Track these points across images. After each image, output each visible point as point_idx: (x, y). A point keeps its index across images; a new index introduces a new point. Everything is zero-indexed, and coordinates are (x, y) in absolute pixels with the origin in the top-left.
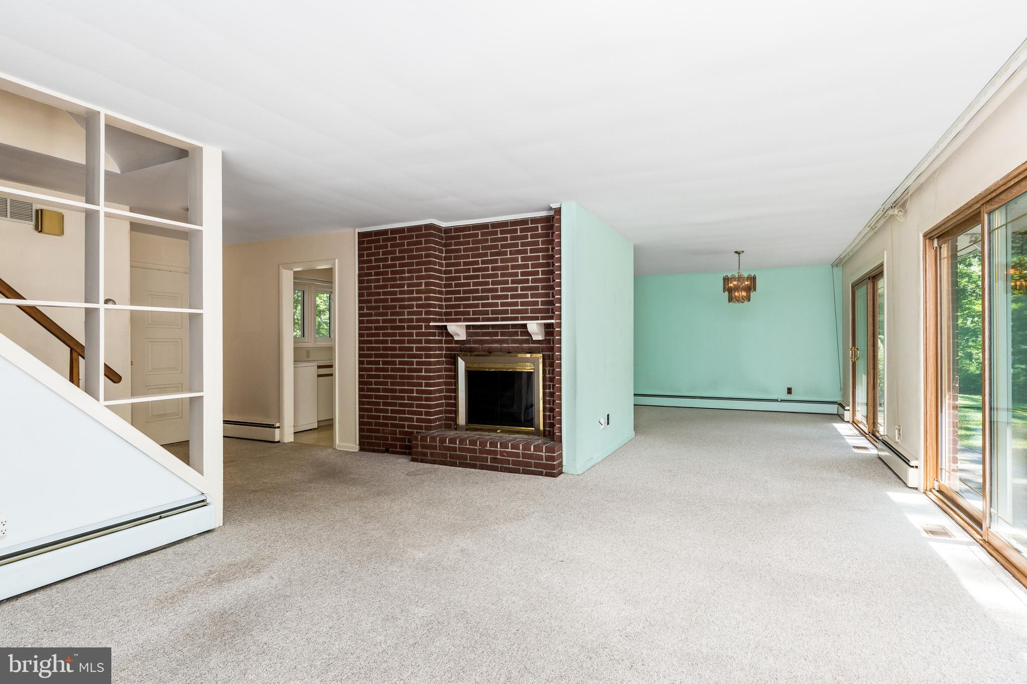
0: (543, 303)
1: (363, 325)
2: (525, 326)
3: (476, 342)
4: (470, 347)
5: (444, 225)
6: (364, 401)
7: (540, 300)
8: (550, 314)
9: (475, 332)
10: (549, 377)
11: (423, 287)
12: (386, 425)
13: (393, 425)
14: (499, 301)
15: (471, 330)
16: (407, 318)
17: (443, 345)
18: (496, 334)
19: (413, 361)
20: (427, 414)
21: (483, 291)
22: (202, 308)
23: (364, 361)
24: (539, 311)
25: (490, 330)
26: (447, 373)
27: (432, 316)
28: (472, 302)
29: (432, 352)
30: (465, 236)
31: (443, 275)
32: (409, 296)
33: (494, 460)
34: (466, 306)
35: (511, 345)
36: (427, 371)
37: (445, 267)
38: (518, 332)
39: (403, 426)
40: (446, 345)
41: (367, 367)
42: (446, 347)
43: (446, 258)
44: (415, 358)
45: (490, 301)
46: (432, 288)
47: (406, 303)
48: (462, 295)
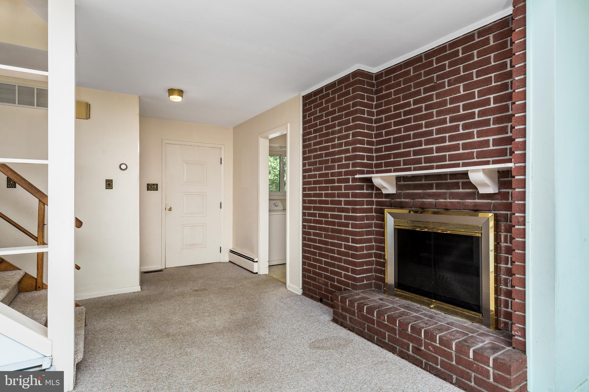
0: (496, 142)
1: (306, 180)
2: (465, 175)
3: (407, 196)
4: (401, 202)
5: (375, 70)
6: (306, 249)
7: (491, 138)
8: (508, 157)
9: (406, 185)
10: (506, 247)
11: (351, 139)
12: (320, 275)
13: (326, 277)
14: (434, 146)
15: (402, 183)
16: (337, 172)
17: (374, 199)
18: (430, 186)
19: (342, 215)
20: (353, 271)
21: (416, 136)
22: (47, 159)
23: (306, 212)
24: (491, 153)
25: (423, 182)
26: (377, 229)
27: (358, 169)
28: (402, 150)
29: (358, 207)
30: (396, 78)
31: (373, 125)
32: (339, 149)
33: (417, 350)
34: (396, 156)
35: (449, 200)
36: (354, 226)
37: (376, 116)
38: (458, 183)
39: (333, 280)
40: (376, 199)
41: (308, 219)
42: (376, 201)
43: (377, 106)
44: (343, 212)
45: (424, 147)
46: (359, 138)
47: (336, 157)
48: (392, 144)
